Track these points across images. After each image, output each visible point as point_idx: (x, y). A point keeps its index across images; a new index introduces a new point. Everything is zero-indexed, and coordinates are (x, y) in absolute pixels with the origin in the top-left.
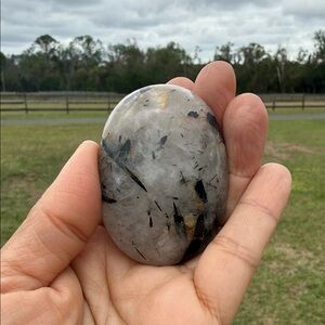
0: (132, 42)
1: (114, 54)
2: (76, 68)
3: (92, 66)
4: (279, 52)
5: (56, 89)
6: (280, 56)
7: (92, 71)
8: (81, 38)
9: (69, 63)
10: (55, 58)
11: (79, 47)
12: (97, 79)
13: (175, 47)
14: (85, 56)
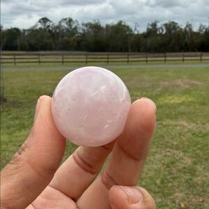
0: (97, 21)
1: (85, 28)
2: (63, 37)
3: (72, 36)
4: (187, 26)
5: (51, 50)
6: (188, 29)
7: (72, 38)
8: (66, 19)
9: (58, 33)
10: (50, 31)
11: (64, 25)
12: (75, 43)
13: (123, 24)
14: (68, 30)
